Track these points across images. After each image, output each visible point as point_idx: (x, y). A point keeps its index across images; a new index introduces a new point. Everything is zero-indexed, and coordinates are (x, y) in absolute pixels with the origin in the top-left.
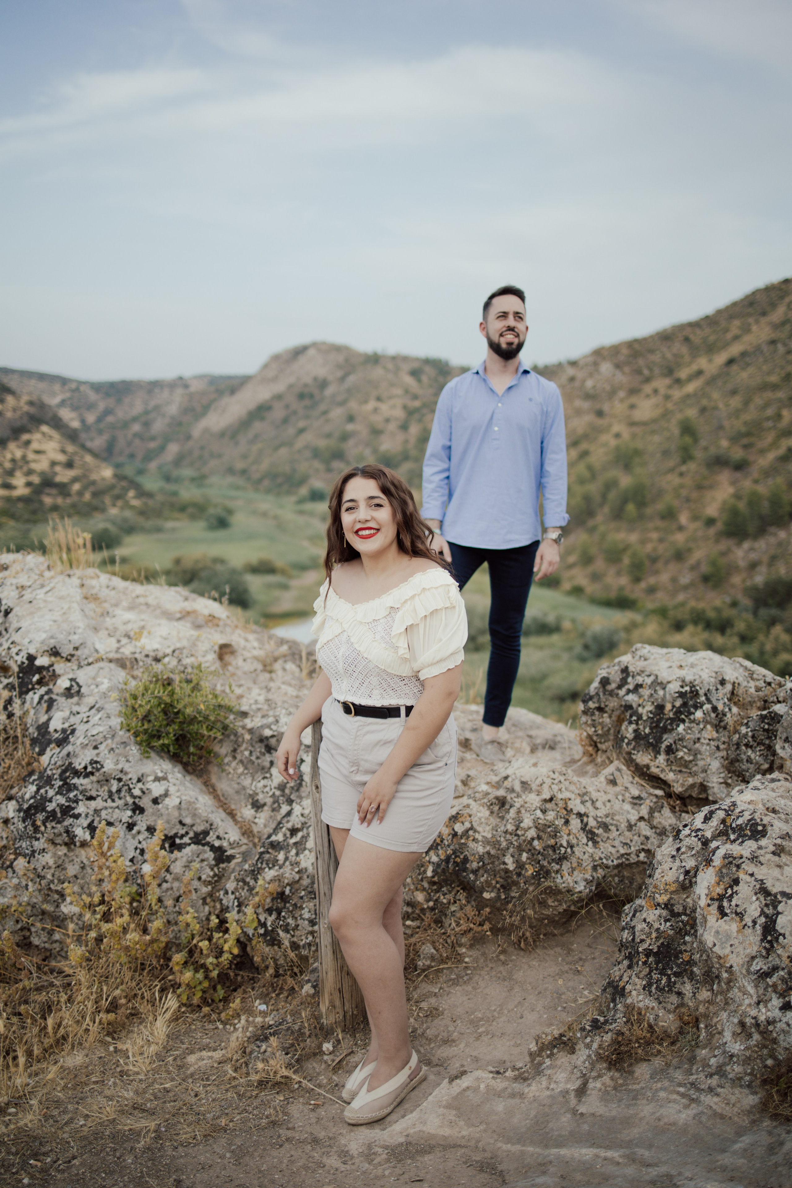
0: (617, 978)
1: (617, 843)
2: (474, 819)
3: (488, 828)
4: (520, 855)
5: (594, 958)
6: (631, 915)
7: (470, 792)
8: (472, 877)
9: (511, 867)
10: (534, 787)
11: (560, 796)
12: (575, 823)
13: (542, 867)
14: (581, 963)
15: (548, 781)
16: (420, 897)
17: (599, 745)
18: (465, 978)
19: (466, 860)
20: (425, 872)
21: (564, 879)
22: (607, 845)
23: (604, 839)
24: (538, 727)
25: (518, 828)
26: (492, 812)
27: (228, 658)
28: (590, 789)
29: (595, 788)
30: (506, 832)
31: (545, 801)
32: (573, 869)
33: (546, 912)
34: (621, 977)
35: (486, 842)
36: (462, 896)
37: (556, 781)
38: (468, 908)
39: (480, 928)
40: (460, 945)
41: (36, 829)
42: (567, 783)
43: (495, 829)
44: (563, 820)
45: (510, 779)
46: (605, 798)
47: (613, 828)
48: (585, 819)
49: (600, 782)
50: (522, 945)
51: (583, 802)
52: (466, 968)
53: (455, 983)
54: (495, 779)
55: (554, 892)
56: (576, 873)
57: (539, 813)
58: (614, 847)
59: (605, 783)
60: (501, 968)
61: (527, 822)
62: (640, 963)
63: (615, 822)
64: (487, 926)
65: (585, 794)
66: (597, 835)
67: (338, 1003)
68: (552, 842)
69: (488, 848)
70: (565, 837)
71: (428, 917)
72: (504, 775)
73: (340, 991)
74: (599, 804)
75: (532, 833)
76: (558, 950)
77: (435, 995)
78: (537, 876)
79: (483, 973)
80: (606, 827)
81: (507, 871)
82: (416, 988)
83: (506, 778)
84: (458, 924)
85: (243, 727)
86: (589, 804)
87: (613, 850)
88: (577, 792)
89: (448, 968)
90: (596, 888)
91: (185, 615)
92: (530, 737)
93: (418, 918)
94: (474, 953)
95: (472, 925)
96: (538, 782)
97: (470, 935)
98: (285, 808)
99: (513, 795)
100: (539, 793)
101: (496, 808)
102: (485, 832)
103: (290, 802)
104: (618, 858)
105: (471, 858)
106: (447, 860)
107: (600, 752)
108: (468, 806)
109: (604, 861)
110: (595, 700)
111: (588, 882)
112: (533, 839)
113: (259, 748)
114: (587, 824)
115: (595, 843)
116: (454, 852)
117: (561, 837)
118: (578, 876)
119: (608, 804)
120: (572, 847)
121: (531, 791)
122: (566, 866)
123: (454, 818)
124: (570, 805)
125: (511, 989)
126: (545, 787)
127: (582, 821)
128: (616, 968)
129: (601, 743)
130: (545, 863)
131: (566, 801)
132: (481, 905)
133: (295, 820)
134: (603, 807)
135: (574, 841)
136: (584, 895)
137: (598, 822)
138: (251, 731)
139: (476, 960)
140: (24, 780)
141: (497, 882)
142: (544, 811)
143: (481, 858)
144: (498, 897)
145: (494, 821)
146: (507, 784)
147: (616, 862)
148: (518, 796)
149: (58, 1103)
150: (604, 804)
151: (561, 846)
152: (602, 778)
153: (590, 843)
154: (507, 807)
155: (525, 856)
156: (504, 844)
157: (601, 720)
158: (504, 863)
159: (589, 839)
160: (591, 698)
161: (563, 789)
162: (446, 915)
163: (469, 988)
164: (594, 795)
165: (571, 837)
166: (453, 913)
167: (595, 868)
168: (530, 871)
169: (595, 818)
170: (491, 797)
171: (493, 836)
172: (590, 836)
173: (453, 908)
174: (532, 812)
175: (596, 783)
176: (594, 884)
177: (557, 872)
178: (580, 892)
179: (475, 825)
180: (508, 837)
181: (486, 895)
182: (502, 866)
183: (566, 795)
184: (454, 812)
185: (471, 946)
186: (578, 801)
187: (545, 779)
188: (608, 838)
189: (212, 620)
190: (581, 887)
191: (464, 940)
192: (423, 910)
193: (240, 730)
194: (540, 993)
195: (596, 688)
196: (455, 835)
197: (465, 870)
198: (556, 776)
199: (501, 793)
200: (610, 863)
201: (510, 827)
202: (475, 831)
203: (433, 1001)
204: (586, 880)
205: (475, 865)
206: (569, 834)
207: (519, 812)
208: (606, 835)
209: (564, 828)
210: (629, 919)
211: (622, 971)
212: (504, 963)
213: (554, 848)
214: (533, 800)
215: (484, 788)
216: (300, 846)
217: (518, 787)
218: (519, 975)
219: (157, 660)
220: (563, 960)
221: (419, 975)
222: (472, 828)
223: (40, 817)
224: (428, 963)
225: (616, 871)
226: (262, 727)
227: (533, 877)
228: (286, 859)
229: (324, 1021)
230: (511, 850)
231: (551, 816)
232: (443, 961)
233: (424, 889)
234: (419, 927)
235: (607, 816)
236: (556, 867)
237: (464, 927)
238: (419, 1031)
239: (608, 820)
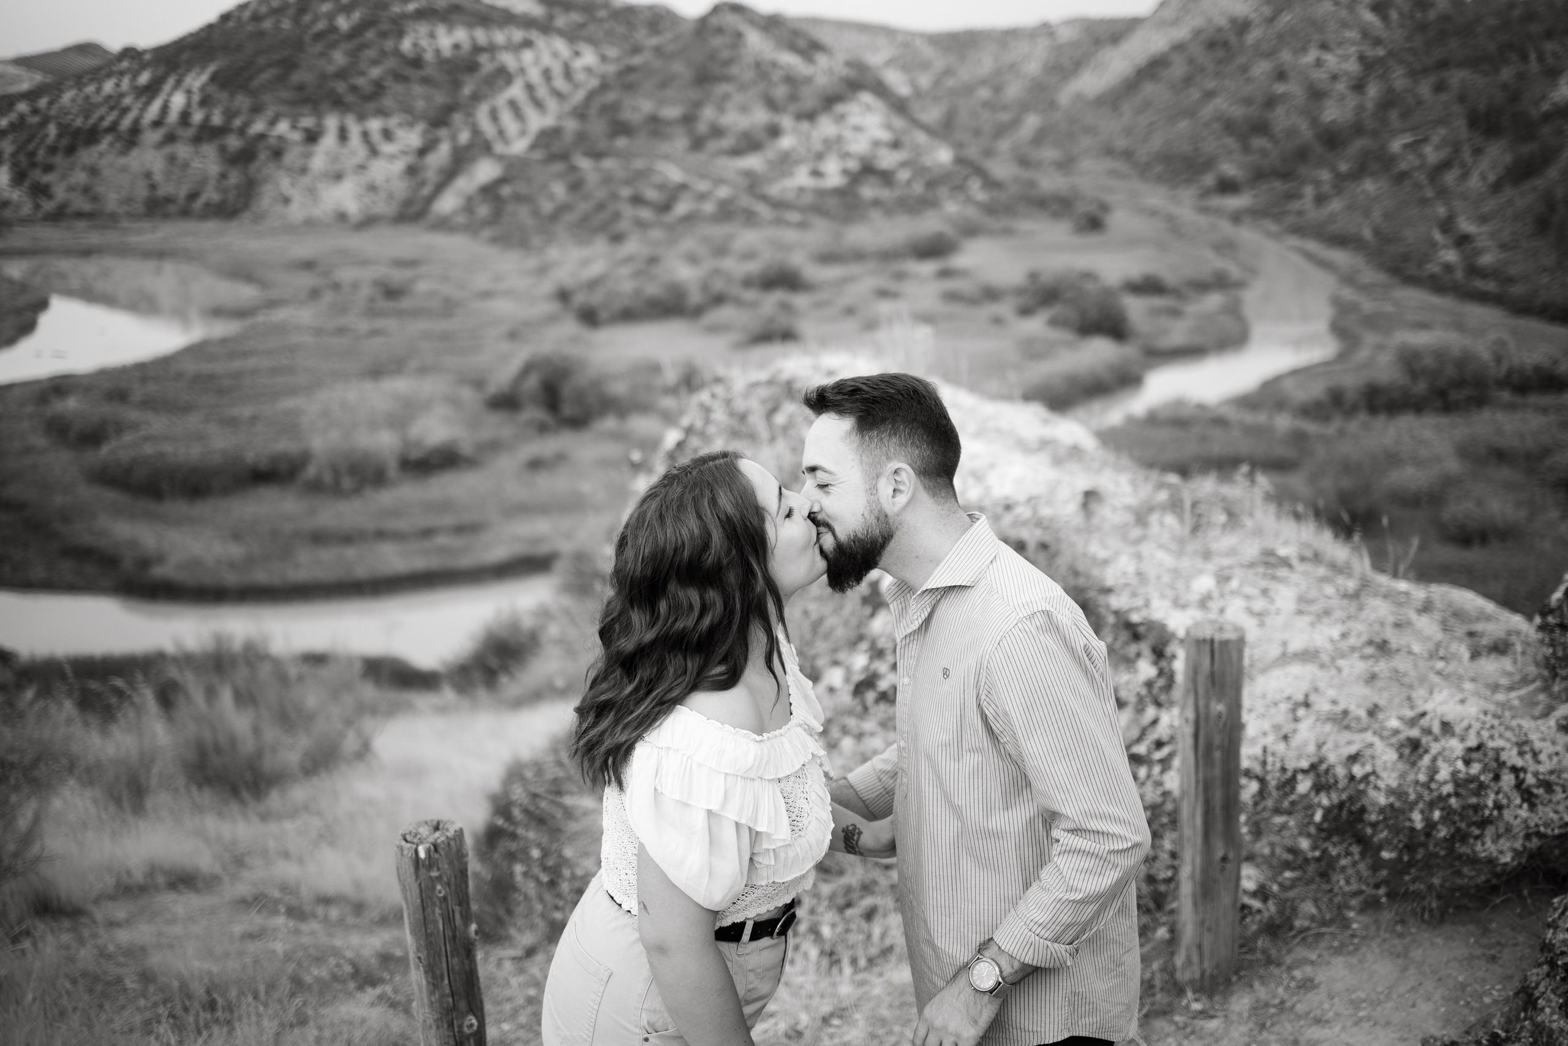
0: (1533, 985)
1: (1561, 808)
2: (1379, 763)
3: (1394, 775)
4: (1431, 810)
5: (1516, 945)
6: (1560, 911)
7: (1376, 726)
8: (1369, 831)
9: (1419, 825)
10: (1458, 729)
11: (1491, 744)
12: (1508, 779)
13: (1458, 830)
14: (1498, 948)
15: (1476, 725)
16: (1304, 844)
17: (1559, 671)
18: (1351, 948)
19: (1363, 810)
20: (1312, 815)
21: (1486, 846)
22: (1548, 809)
23: (1545, 802)
24: (1488, 618)
25: (1432, 779)
26: (1401, 756)
27: (1093, 506)
28: (1534, 737)
29: (1539, 735)
30: (1417, 782)
31: (1470, 750)
32: (1499, 836)
33: (1459, 881)
34: (1538, 984)
35: (1391, 792)
36: (1355, 849)
37: (1488, 726)
38: (1362, 867)
39: (1374, 892)
40: (1349, 908)
41: (866, 709)
42: (1502, 729)
43: (1402, 776)
44: (1491, 775)
45: (1428, 718)
46: (1551, 749)
47: (1558, 789)
48: (1522, 775)
49: (1549, 728)
50: (1426, 916)
51: (1521, 754)
52: (1353, 936)
53: (1339, 951)
54: (1409, 714)
55: (1473, 860)
56: (1502, 841)
57: (1460, 765)
58: (1556, 812)
59: (1555, 729)
60: (1396, 942)
61: (1444, 774)
62: (1558, 978)
63: (1561, 782)
64: (1382, 891)
65: (1526, 742)
66: (1536, 796)
67: (1195, 959)
68: (1473, 800)
69: (1392, 799)
70: (1492, 796)
71: (1311, 869)
72: (1420, 710)
73: (1200, 947)
74: (1543, 757)
75: (1448, 789)
76: (1472, 927)
77: (1312, 963)
78: (1451, 840)
79: (1374, 944)
80: (1548, 786)
81: (1413, 829)
82: (1289, 951)
83: (1423, 714)
84: (1348, 882)
85: (1108, 606)
86: (1528, 757)
87: (1555, 817)
88: (1514, 739)
89: (1331, 933)
90: (1528, 860)
91: (1045, 444)
92: (1471, 634)
93: (1300, 868)
94: (1365, 919)
95: (1364, 887)
96: (1465, 724)
97: (1361, 898)
98: (1151, 712)
99: (1430, 738)
100: (1463, 739)
101: (1407, 751)
102: (1390, 779)
103: (1158, 704)
104: (1560, 827)
105: (1370, 808)
106: (1341, 805)
107: (1558, 680)
108: (1371, 745)
109: (1542, 829)
110: (1557, 613)
111: (1517, 854)
112: (1449, 795)
113: (1124, 635)
114: (1523, 781)
115: (1532, 807)
116: (1350, 798)
117: (1486, 795)
118: (1504, 844)
119: (1555, 759)
120: (1498, 807)
121: (1453, 735)
122: (1490, 831)
123: (1353, 758)
124: (1504, 756)
125: (1404, 969)
126: (1472, 733)
127: (1517, 777)
128: (1535, 971)
129: (1560, 667)
130: (1463, 826)
131: (1498, 751)
132: (1377, 865)
133: (1162, 731)
134: (1548, 762)
135: (1505, 802)
136: (1509, 868)
137: (1538, 780)
138: (1116, 613)
139: (1366, 927)
140: (854, 643)
141: (1400, 841)
142: (1467, 762)
143: (1382, 811)
144: (1399, 859)
145: (1402, 766)
146: (1424, 722)
147: (1557, 831)
148: (1436, 740)
149: (883, 1021)
150: (1550, 757)
151: (1486, 806)
152: (1552, 722)
153: (1525, 806)
154: (1421, 750)
155: (1437, 814)
156: (1412, 797)
157: (1562, 640)
158: (1410, 820)
159: (1524, 800)
160: (1551, 611)
161: (1497, 735)
162: (1334, 870)
163: (1354, 960)
164: (1538, 745)
165: (1500, 796)
166: (1343, 869)
167: (1528, 837)
168: (1443, 832)
169: (1536, 774)
170: (1402, 737)
171: (1400, 785)
172: (1526, 796)
173: (1344, 862)
174: (1450, 762)
175: (1543, 728)
176: (1526, 855)
177: (1477, 838)
178: (1506, 864)
179: (1379, 770)
180: (1419, 788)
181: (1386, 855)
182: (1407, 824)
183: (1499, 743)
184: (1353, 749)
185: (1362, 911)
186: (1515, 751)
187: (1473, 723)
188: (1550, 801)
189: (1075, 452)
190: (1507, 858)
191: (1354, 902)
192: (1307, 860)
193: (1102, 611)
194: (1440, 979)
195: (1559, 600)
196: (1352, 778)
197: (1362, 820)
198: (1489, 718)
199: (1415, 733)
200: (1549, 832)
201: (1422, 778)
202: (1378, 777)
203: (1308, 970)
204: (1514, 850)
205: (1373, 817)
206: (1497, 793)
207: (1434, 760)
208: (1547, 797)
209: (1492, 784)
210: (1556, 915)
211: (1540, 977)
212: (1401, 936)
213: (1476, 808)
214: (1456, 747)
215: (1394, 723)
216: (1165, 763)
217: (1436, 728)
218: (1417, 954)
219: (1008, 507)
220: (1476, 942)
221: (1294, 937)
222: (1374, 773)
223: (870, 696)
224: (1306, 923)
225: (1556, 842)
226: (1130, 610)
227: (1445, 839)
228: (1149, 776)
229: (1179, 975)
230: (1421, 805)
231: (1475, 768)
232: (1324, 923)
233: (1309, 835)
234: (1298, 879)
235: (1552, 772)
236: (1476, 832)
237: (1355, 886)
238: (1288, 1004)
239: (1553, 778)
